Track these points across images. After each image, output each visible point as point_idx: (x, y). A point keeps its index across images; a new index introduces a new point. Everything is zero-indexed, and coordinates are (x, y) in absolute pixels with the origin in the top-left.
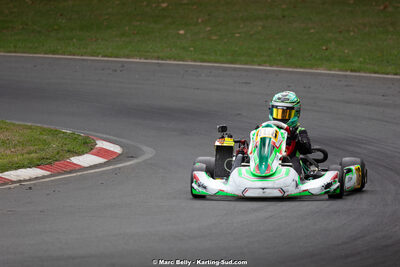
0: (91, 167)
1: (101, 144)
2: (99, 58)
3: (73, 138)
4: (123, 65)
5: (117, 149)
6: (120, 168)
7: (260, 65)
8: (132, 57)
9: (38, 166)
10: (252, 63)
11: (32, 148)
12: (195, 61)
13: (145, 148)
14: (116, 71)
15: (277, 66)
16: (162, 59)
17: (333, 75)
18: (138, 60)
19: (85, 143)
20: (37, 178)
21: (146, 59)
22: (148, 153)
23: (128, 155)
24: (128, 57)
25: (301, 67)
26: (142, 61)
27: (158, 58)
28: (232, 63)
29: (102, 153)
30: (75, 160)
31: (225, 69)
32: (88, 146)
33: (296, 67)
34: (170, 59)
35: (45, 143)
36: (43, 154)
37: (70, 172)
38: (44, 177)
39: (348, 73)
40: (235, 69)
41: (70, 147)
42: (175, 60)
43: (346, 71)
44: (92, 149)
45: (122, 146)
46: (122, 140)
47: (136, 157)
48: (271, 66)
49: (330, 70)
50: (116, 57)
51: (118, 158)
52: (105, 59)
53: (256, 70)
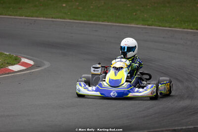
0: (19, 71)
1: (24, 60)
2: (23, 17)
3: (10, 57)
4: (35, 21)
5: (32, 63)
6: (33, 72)
7: (103, 22)
8: (40, 17)
10: (99, 21)
12: (71, 19)
13: (46, 63)
14: (31, 24)
15: (111, 22)
16: (54, 18)
17: (139, 28)
18: (42, 19)
19: (16, 59)
21: (46, 18)
22: (47, 65)
23: (36, 66)
24: (37, 17)
25: (123, 23)
26: (45, 19)
27: (52, 18)
29: (24, 64)
30: (11, 68)
31: (85, 24)
32: (17, 61)
33: (120, 23)
34: (58, 18)
37: (8, 74)
39: (146, 26)
40: (91, 24)
41: (8, 61)
42: (61, 19)
43: (145, 25)
44: (19, 62)
45: (33, 61)
46: (34, 58)
47: (41, 67)
48: (108, 22)
49: (137, 25)
50: (32, 17)
51: (32, 67)
52: (26, 18)
53: (100, 24)
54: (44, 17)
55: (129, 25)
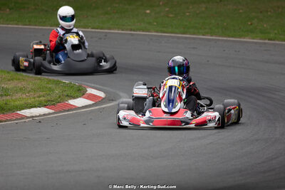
0: (83, 107)
1: (90, 91)
2: (90, 30)
3: (71, 86)
4: (106, 34)
5: (102, 94)
6: (103, 108)
7: (204, 35)
8: (113, 29)
9: (45, 106)
10: (198, 33)
11: (41, 93)
12: (157, 32)
13: (121, 94)
14: (100, 39)
15: (216, 36)
16: (134, 31)
17: (256, 43)
18: (116, 31)
19: (79, 90)
20: (44, 115)
21: (123, 30)
22: (124, 98)
23: (109, 99)
24: (110, 29)
25: (232, 37)
26: (120, 32)
27: (131, 30)
28: (184, 33)
29: (91, 97)
30: (72, 102)
31: (178, 38)
32: (81, 92)
33: (229, 36)
34: (140, 30)
35: (51, 90)
36: (49, 98)
37: (68, 111)
38: (49, 114)
39: (267, 41)
40: (186, 38)
41: (68, 93)
42: (143, 31)
43: (265, 39)
44: (84, 94)
45: (105, 93)
46: (105, 88)
47: (115, 100)
48: (212, 36)
49: (253, 39)
50: (101, 29)
51: (102, 101)
52: (93, 30)
53: (200, 39)
54: (118, 29)
55: (242, 40)
